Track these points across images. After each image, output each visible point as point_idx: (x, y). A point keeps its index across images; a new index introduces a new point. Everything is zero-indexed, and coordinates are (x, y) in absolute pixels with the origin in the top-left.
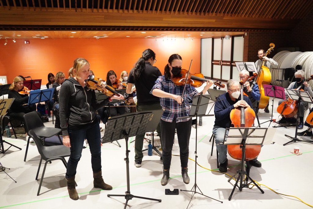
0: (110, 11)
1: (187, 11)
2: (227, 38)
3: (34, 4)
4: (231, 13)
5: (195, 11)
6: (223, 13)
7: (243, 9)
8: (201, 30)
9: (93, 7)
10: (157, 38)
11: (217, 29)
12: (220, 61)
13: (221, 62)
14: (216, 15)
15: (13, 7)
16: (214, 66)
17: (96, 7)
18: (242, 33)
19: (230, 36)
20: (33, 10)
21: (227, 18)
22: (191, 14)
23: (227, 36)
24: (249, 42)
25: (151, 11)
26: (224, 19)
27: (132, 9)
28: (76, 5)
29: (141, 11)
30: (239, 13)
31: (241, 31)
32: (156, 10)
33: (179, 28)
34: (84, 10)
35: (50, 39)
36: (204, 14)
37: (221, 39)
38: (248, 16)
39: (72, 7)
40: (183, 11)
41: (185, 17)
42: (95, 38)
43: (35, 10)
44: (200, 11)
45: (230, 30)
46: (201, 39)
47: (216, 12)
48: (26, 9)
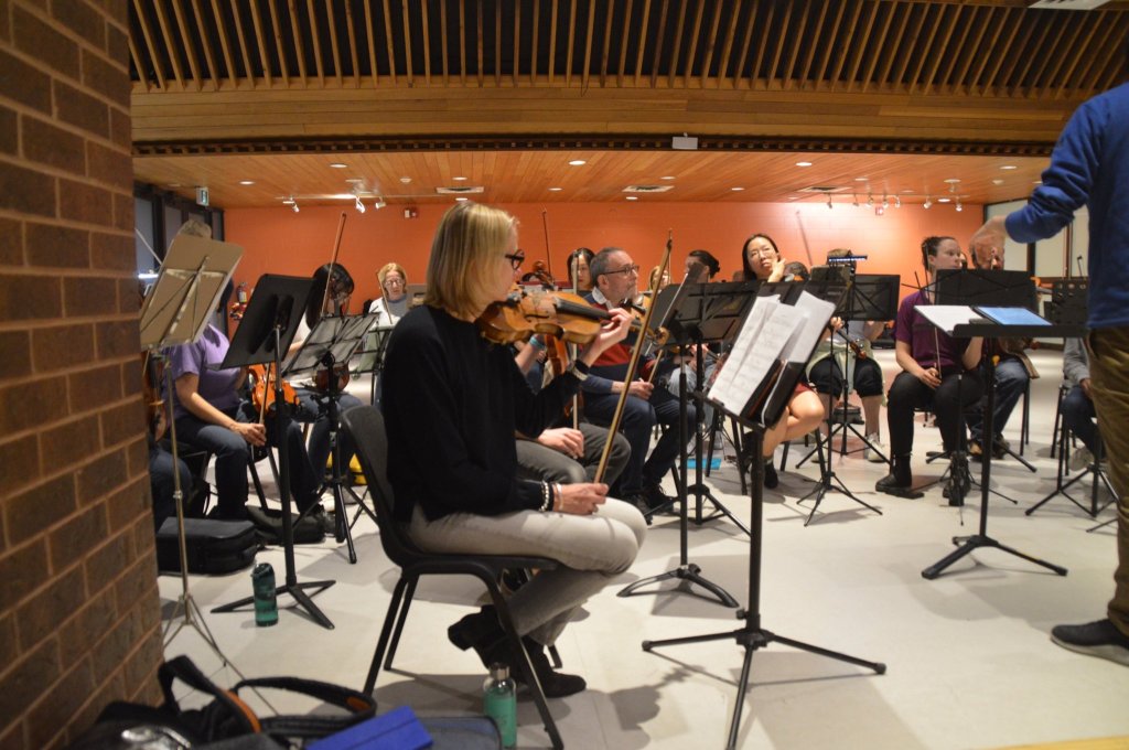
0: (709, 83)
1: (966, 83)
3: (480, 66)
5: (995, 83)
9: (655, 71)
14: (1067, 95)
15: (419, 79)
17: (664, 71)
20: (477, 85)
22: (978, 95)
27: (780, 75)
28: (605, 64)
29: (808, 84)
32: (860, 78)
34: (627, 81)
36: (1026, 94)
39: (591, 73)
40: (951, 82)
41: (957, 105)
43: (480, 85)
44: (1011, 84)
46: (986, 206)
47: (1067, 86)
48: (456, 83)
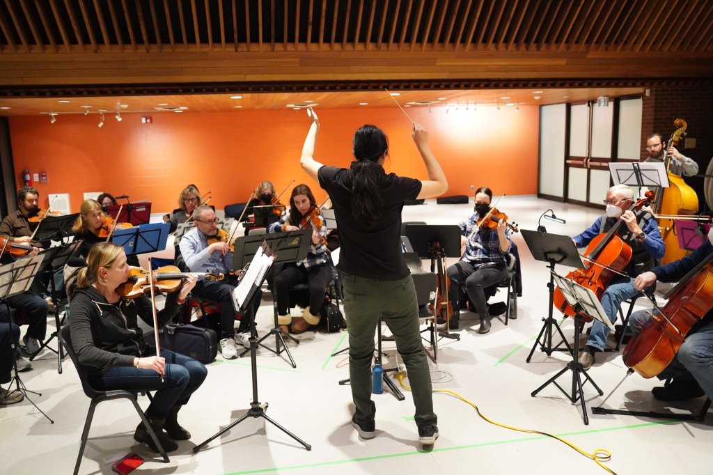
0: (313, 47)
1: (496, 41)
2: (602, 104)
3: (145, 38)
4: (606, 42)
5: (516, 41)
6: (587, 42)
7: (636, 32)
8: (531, 85)
9: (273, 40)
10: (432, 105)
11: (571, 82)
12: (584, 158)
13: (589, 160)
14: (568, 48)
15: (102, 47)
16: (572, 170)
17: (279, 39)
18: (639, 90)
19: (610, 98)
20: (145, 51)
21: (596, 53)
22: (505, 49)
23: (602, 98)
24: (655, 111)
25: (407, 44)
26: (588, 57)
27: (363, 40)
28: (236, 36)
29: (383, 46)
30: (626, 42)
31: (634, 85)
32: (420, 40)
33: (476, 83)
34: (254, 47)
35: (191, 112)
36: (538, 48)
37: (589, 105)
38: (651, 48)
39: (227, 41)
41: (490, 56)
42: (291, 109)
43: (148, 51)
44: (527, 41)
45: (604, 84)
46: (541, 106)
47: (567, 42)
48: (130, 49)
